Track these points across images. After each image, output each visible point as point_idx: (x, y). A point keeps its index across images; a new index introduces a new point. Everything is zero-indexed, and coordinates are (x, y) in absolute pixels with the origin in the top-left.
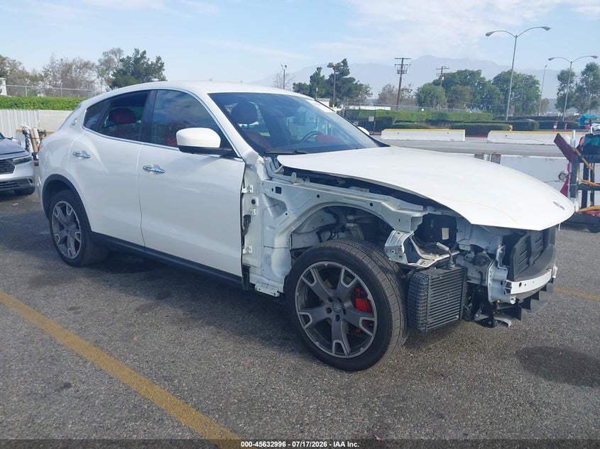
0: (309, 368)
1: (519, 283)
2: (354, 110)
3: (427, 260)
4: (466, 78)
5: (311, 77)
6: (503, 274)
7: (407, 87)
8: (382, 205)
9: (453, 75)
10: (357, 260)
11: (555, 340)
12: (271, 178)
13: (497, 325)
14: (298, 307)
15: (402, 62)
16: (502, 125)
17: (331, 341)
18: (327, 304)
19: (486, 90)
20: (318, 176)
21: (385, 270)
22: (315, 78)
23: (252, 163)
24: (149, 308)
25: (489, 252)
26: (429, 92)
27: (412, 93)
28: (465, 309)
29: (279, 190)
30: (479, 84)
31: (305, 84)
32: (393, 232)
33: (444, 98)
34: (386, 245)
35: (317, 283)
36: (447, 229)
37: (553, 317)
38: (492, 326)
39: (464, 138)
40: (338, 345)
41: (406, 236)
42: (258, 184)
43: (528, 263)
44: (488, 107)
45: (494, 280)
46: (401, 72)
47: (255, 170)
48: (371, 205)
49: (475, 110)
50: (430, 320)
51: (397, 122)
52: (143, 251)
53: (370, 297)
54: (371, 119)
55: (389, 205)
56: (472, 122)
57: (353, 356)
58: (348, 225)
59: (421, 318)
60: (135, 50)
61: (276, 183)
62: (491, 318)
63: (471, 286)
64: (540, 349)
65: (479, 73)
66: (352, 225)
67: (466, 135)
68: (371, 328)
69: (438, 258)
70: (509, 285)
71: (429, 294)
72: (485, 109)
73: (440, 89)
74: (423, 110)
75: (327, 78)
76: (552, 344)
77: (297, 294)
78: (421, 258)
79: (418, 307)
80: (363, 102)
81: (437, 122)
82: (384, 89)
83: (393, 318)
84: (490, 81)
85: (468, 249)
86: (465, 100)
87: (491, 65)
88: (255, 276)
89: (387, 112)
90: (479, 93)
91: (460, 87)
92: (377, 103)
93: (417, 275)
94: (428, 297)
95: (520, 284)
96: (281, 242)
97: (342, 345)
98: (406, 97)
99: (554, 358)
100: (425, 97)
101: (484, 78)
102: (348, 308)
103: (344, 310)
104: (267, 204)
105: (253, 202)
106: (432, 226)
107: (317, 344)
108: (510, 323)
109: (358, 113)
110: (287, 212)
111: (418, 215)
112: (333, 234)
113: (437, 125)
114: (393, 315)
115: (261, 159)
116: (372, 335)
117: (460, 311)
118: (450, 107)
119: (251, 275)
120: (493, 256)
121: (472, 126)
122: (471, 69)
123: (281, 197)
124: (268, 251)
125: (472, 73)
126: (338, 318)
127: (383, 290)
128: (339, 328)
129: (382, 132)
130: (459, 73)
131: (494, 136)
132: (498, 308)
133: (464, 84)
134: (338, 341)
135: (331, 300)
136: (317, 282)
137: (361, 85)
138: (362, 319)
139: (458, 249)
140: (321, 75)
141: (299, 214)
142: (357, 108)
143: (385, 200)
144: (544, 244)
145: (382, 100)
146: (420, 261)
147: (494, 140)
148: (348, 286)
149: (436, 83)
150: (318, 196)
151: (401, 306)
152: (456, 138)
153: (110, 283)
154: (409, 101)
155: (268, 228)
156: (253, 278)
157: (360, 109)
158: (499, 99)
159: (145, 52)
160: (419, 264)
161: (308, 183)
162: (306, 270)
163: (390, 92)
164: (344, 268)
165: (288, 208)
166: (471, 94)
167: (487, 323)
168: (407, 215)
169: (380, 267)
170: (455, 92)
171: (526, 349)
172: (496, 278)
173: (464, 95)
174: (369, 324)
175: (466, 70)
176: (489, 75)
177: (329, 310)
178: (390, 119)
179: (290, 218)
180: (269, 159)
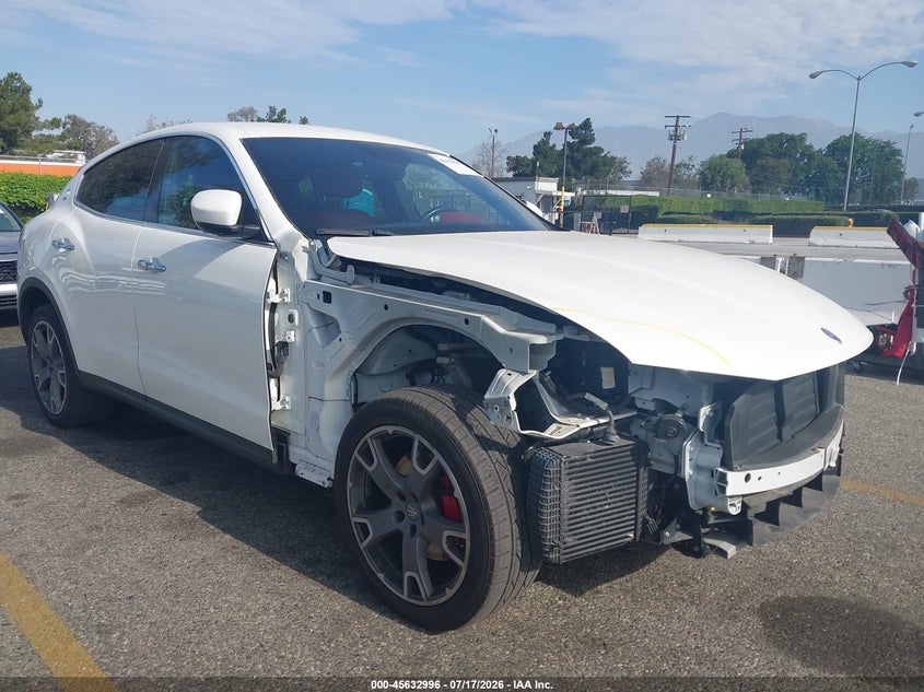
0: (362, 620)
1: (744, 474)
2: (599, 196)
3: (565, 426)
4: (781, 146)
5: (535, 147)
6: (713, 457)
7: (686, 161)
8: (485, 324)
9: (760, 142)
10: (437, 422)
11: (843, 585)
12: (319, 277)
13: (708, 554)
14: (352, 509)
15: (677, 122)
16: (835, 217)
17: (401, 571)
18: (397, 505)
19: (814, 165)
20: (388, 273)
21: (487, 443)
22: (542, 149)
23: (288, 250)
24: (142, 499)
25: (687, 413)
26: (719, 168)
27: (694, 171)
28: (645, 522)
29: (327, 297)
30: (803, 154)
31: (525, 157)
32: (501, 373)
33: (744, 178)
34: (487, 396)
35: (378, 465)
36: (611, 370)
37: (849, 540)
38: (698, 555)
39: (770, 239)
40: (412, 580)
41: (523, 380)
42: (298, 286)
43: (780, 436)
44: (817, 192)
45: (697, 468)
46: (675, 137)
47: (292, 262)
48: (467, 322)
49: (795, 197)
50: (569, 540)
51: (666, 213)
52: (143, 402)
53: (458, 493)
54: (625, 209)
55: (495, 323)
56: (787, 214)
57: (434, 603)
58: (439, 360)
59: (550, 537)
60: (271, 108)
61: (325, 285)
62: (697, 539)
63: (658, 478)
64: (808, 601)
65: (802, 137)
66: (445, 360)
67: (776, 234)
68: (461, 552)
69: (589, 422)
70: (723, 478)
71: (565, 491)
72: (812, 195)
73: (737, 163)
74: (709, 196)
75: (559, 147)
76: (834, 592)
77: (350, 485)
78: (556, 421)
79: (542, 514)
80: (614, 184)
81: (734, 215)
82: (649, 164)
83: (496, 534)
84: (820, 151)
85: (651, 406)
86: (780, 181)
87: (822, 124)
88: (297, 450)
89: (652, 199)
90: (803, 170)
91: (771, 161)
92: (639, 185)
93: (544, 454)
94: (562, 495)
95: (747, 478)
96: (336, 389)
97: (418, 580)
98: (685, 177)
99: (832, 621)
100: (713, 176)
101: (811, 147)
102: (428, 513)
103: (422, 516)
104: (312, 322)
105: (291, 318)
106: (584, 363)
107: (381, 576)
108: (731, 549)
109: (604, 200)
110: (340, 336)
111: (541, 340)
112: (436, 378)
113: (733, 220)
114: (495, 527)
115: (304, 242)
116: (463, 564)
117: (635, 524)
118: (754, 191)
119: (291, 448)
120: (693, 421)
121: (787, 221)
122: (789, 132)
123: (330, 310)
124: (315, 405)
125: (791, 139)
126: (413, 528)
127: (478, 480)
128: (413, 548)
129: (640, 228)
130: (771, 138)
131: (819, 236)
132: (712, 520)
133: (778, 156)
134: (414, 575)
135: (402, 498)
136: (379, 463)
137: (613, 158)
138: (446, 533)
139: (632, 406)
140: (551, 144)
141: (359, 341)
142: (602, 193)
143: (489, 314)
144: (822, 402)
145: (646, 181)
146: (553, 427)
147: (820, 242)
148: (424, 472)
149: (731, 155)
150: (386, 307)
151: (514, 512)
152: (758, 239)
153: (101, 455)
154: (688, 183)
155: (313, 365)
156: (296, 453)
157: (606, 195)
158: (836, 178)
159: (284, 112)
160: (550, 433)
161: (378, 285)
162: (362, 442)
163: (659, 169)
164: (418, 439)
165: (343, 328)
166: (789, 171)
167: (692, 549)
168: (523, 341)
169: (477, 437)
170: (764, 168)
171: (783, 598)
172: (701, 463)
173: (779, 173)
174: (457, 544)
175: (781, 134)
176: (819, 142)
177: (400, 516)
178: (655, 209)
179: (346, 345)
180: (318, 244)
